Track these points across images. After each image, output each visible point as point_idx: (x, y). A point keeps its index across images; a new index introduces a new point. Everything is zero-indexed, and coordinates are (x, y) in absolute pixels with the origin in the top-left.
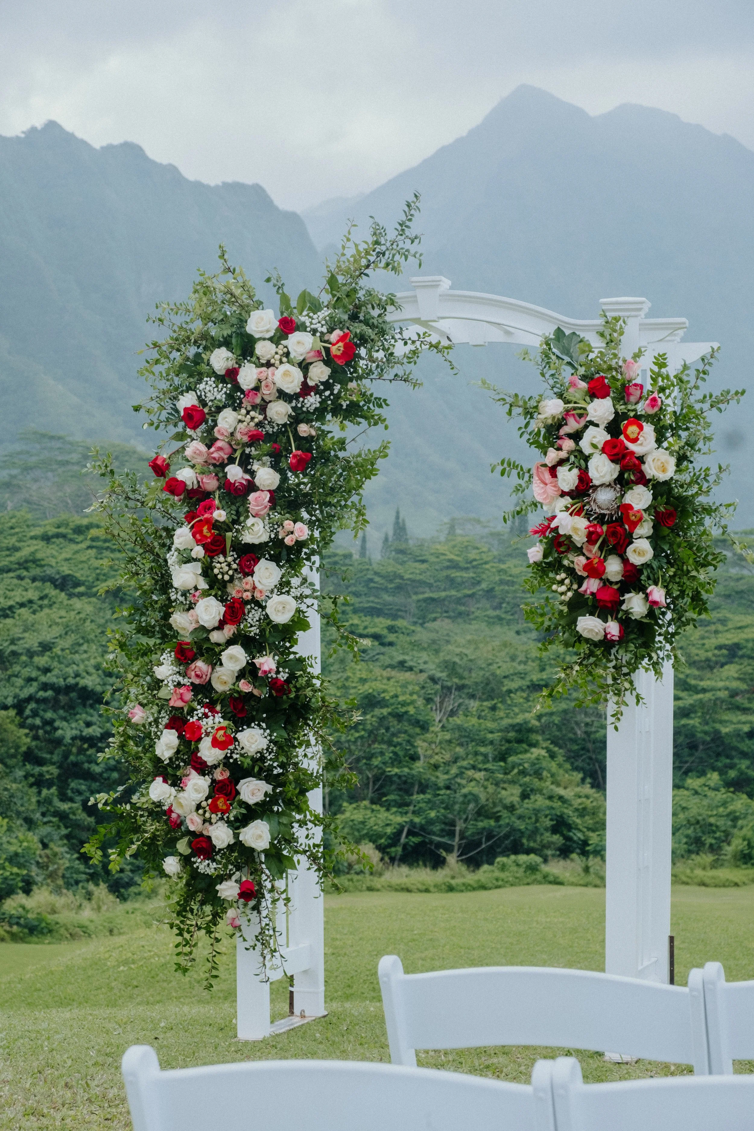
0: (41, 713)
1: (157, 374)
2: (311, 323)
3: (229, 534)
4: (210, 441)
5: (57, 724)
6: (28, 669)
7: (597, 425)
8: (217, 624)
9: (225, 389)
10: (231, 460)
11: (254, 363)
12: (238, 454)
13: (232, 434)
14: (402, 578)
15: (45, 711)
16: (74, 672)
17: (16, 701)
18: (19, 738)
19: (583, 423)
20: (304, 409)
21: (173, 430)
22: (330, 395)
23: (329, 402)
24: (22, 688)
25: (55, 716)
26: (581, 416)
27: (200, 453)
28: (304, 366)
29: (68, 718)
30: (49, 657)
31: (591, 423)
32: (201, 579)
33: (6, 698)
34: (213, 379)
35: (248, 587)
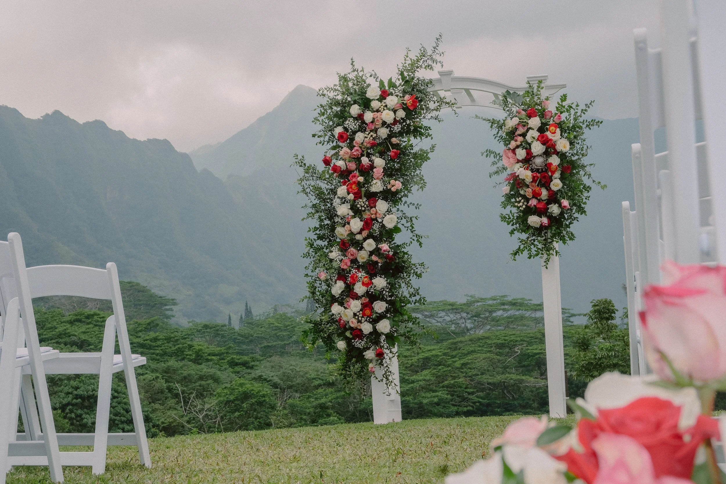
0: (75, 411)
1: (321, 121)
2: (395, 92)
3: (363, 189)
4: (351, 147)
5: (84, 416)
6: (67, 388)
7: (533, 129)
8: (359, 230)
9: (358, 123)
10: (362, 155)
11: (371, 111)
12: (365, 152)
13: (362, 143)
14: (252, 336)
15: (77, 410)
16: (92, 389)
17: (61, 405)
18: (63, 424)
19: (526, 128)
20: (394, 131)
21: (331, 145)
22: (405, 125)
23: (405, 128)
24: (63, 398)
25: (82, 412)
26: (524, 126)
27: (348, 153)
28: (395, 111)
29: (90, 413)
30: (78, 381)
31: (530, 128)
32: (350, 211)
33: (55, 404)
34: (352, 119)
35: (374, 213)
